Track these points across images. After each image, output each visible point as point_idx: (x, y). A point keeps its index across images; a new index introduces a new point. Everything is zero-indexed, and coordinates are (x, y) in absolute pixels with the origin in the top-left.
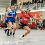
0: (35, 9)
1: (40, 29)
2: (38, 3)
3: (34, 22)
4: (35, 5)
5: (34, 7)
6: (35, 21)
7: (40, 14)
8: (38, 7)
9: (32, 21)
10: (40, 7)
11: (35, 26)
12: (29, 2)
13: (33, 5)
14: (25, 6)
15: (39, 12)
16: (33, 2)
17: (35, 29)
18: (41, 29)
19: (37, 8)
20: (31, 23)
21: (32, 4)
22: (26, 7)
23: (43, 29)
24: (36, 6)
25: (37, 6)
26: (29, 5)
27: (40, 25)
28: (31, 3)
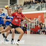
0: (38, 10)
4: (39, 5)
7: (44, 16)
9: (34, 25)
11: (38, 30)
12: (31, 2)
13: (36, 5)
14: (27, 6)
15: (43, 13)
16: (36, 2)
17: (38, 33)
19: (41, 9)
20: (33, 26)
24: (39, 7)
26: (31, 5)
27: (44, 29)
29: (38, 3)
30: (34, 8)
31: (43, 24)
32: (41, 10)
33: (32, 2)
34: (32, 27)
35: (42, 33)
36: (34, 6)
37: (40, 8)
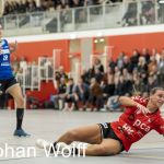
1: (70, 107)
2: (63, 7)
3: (47, 79)
5: (47, 21)
6: (50, 75)
8: (66, 22)
10: (70, 22)
12: (28, 3)
13: (44, 13)
15: (69, 41)
16: (45, 3)
18: (77, 108)
19: (62, 26)
20: (36, 84)
21: (40, 9)
22: (18, 21)
23: (84, 110)
25: (62, 18)
26: (28, 13)
28: (38, 4)
29: (52, 9)
30: (37, 22)
31: (66, 77)
32: (62, 31)
33: (31, 5)
34: (32, 87)
35: (64, 107)
36: (37, 18)
37: (59, 23)
